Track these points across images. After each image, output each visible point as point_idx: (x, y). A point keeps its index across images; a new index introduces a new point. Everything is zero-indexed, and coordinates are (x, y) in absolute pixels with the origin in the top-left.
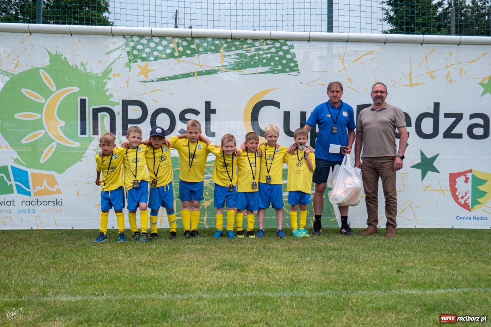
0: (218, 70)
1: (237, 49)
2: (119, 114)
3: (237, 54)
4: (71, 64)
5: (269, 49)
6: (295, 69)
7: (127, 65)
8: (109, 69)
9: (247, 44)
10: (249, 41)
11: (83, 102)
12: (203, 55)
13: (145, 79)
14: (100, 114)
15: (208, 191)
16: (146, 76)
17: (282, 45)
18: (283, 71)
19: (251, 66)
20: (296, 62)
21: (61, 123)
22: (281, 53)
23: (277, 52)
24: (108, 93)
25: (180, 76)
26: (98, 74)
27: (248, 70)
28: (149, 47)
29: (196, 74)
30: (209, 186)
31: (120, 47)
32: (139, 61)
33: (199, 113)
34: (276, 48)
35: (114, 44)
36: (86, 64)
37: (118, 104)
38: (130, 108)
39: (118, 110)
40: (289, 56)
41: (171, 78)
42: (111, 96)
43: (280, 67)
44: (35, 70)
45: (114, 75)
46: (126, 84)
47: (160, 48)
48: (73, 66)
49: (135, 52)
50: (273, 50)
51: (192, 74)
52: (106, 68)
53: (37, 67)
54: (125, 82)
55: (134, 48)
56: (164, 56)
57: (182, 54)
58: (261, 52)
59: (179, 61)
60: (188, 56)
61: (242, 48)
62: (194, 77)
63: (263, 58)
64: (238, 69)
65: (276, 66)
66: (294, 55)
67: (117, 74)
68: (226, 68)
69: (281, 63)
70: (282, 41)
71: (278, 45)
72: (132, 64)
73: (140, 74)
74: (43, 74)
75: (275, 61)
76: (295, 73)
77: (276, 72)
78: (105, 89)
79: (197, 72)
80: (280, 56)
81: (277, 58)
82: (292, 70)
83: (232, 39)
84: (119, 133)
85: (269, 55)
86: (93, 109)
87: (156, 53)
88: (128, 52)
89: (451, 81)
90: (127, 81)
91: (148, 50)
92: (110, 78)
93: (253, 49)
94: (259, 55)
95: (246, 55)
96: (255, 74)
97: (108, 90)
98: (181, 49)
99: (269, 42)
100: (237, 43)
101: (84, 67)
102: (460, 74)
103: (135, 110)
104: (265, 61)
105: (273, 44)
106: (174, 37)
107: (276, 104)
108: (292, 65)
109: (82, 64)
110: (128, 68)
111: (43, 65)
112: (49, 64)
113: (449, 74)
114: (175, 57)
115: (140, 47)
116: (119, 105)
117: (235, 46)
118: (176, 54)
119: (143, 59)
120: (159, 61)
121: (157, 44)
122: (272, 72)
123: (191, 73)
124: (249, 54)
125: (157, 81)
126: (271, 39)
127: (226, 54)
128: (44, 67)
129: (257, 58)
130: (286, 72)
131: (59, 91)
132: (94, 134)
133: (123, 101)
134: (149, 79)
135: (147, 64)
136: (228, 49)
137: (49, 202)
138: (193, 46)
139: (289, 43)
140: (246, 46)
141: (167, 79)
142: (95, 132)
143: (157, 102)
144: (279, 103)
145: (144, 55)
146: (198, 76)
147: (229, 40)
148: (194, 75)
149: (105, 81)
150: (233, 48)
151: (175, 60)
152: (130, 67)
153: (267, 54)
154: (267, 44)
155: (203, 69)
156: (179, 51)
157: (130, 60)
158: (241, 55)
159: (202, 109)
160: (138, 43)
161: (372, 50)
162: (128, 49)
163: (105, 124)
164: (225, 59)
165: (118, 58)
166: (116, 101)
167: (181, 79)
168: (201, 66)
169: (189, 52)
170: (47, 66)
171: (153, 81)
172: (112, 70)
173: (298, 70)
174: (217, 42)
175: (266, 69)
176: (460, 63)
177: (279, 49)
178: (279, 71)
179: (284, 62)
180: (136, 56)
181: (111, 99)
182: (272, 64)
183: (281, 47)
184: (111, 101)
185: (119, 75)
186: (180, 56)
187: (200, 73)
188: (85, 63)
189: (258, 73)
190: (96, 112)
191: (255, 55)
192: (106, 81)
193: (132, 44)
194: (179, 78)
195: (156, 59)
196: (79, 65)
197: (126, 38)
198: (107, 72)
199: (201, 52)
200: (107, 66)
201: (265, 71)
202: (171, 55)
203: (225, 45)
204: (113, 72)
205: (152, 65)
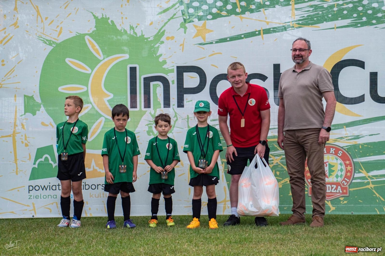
0: (289, 26)
3: (311, 6)
4: (119, 28)
6: (383, 20)
7: (182, 26)
8: (161, 31)
11: (133, 70)
12: (270, 10)
13: (202, 41)
14: (152, 84)
15: (278, 171)
16: (204, 38)
19: (328, 20)
21: (110, 96)
22: (365, 2)
23: (360, 1)
24: (161, 60)
25: (243, 36)
26: (149, 38)
27: (325, 25)
28: (207, 4)
29: (262, 32)
30: (279, 165)
31: (174, 5)
32: (195, 20)
33: (267, 78)
35: (166, 2)
36: (136, 27)
37: (172, 71)
38: (186, 75)
39: (172, 78)
40: (375, 5)
41: (232, 39)
42: (165, 62)
43: (364, 19)
44: (80, 37)
45: (168, 38)
46: (182, 47)
47: (219, 4)
48: (121, 30)
49: (191, 11)
51: (257, 33)
52: (158, 30)
53: (82, 33)
54: (180, 46)
55: (189, 6)
56: (224, 13)
57: (245, 10)
58: (341, 2)
59: (241, 18)
60: (252, 11)
62: (260, 36)
63: (344, 9)
64: (312, 24)
65: (359, 17)
66: (382, 3)
67: (170, 36)
68: (299, 24)
69: (366, 14)
72: (187, 25)
73: (196, 36)
74: (89, 40)
75: (358, 12)
77: (359, 25)
78: (158, 55)
79: (263, 30)
80: (364, 6)
81: (360, 9)
82: (380, 21)
84: (174, 105)
85: (351, 5)
86: (145, 79)
87: (214, 10)
88: (183, 11)
90: (182, 45)
91: (205, 7)
92: (163, 42)
94: (338, 5)
95: (322, 7)
96: (334, 28)
97: (161, 55)
98: (244, 4)
101: (134, 31)
103: (192, 77)
104: (345, 12)
107: (361, 64)
108: (380, 15)
109: (132, 28)
110: (183, 30)
111: (89, 31)
112: (95, 29)
114: (237, 14)
115: (196, 4)
116: (174, 72)
118: (238, 10)
119: (200, 18)
120: (219, 19)
122: (354, 25)
123: (257, 31)
124: (325, 6)
125: (217, 42)
127: (297, 6)
128: (89, 33)
129: (335, 9)
130: (372, 24)
131: (106, 60)
132: (145, 107)
133: (178, 67)
134: (207, 40)
135: (204, 25)
136: (300, 0)
137: (98, 185)
141: (228, 39)
142: (147, 105)
143: (218, 68)
144: (364, 63)
145: (201, 14)
146: (265, 35)
148: (259, 34)
149: (157, 46)
151: (237, 17)
152: (185, 28)
153: (348, 3)
155: (271, 26)
156: (241, 7)
157: (185, 20)
158: (316, 7)
159: (270, 73)
162: (182, 7)
163: (158, 95)
164: (297, 12)
165: (172, 18)
166: (170, 68)
167: (245, 40)
168: (268, 23)
169: (253, 7)
170: (93, 32)
171: (212, 43)
172: (165, 33)
175: (347, 21)
178: (363, 24)
179: (370, 12)
180: (191, 15)
181: (165, 66)
182: (355, 15)
184: (165, 68)
185: (172, 38)
186: (243, 13)
187: (267, 31)
188: (134, 26)
189: (337, 28)
190: (148, 81)
191: (333, 6)
192: (159, 46)
193: (186, 1)
194: (242, 38)
195: (215, 17)
196: (128, 29)
198: (159, 35)
199: (268, 6)
200: (159, 28)
201: (346, 24)
202: (233, 12)
204: (166, 35)
205: (211, 24)
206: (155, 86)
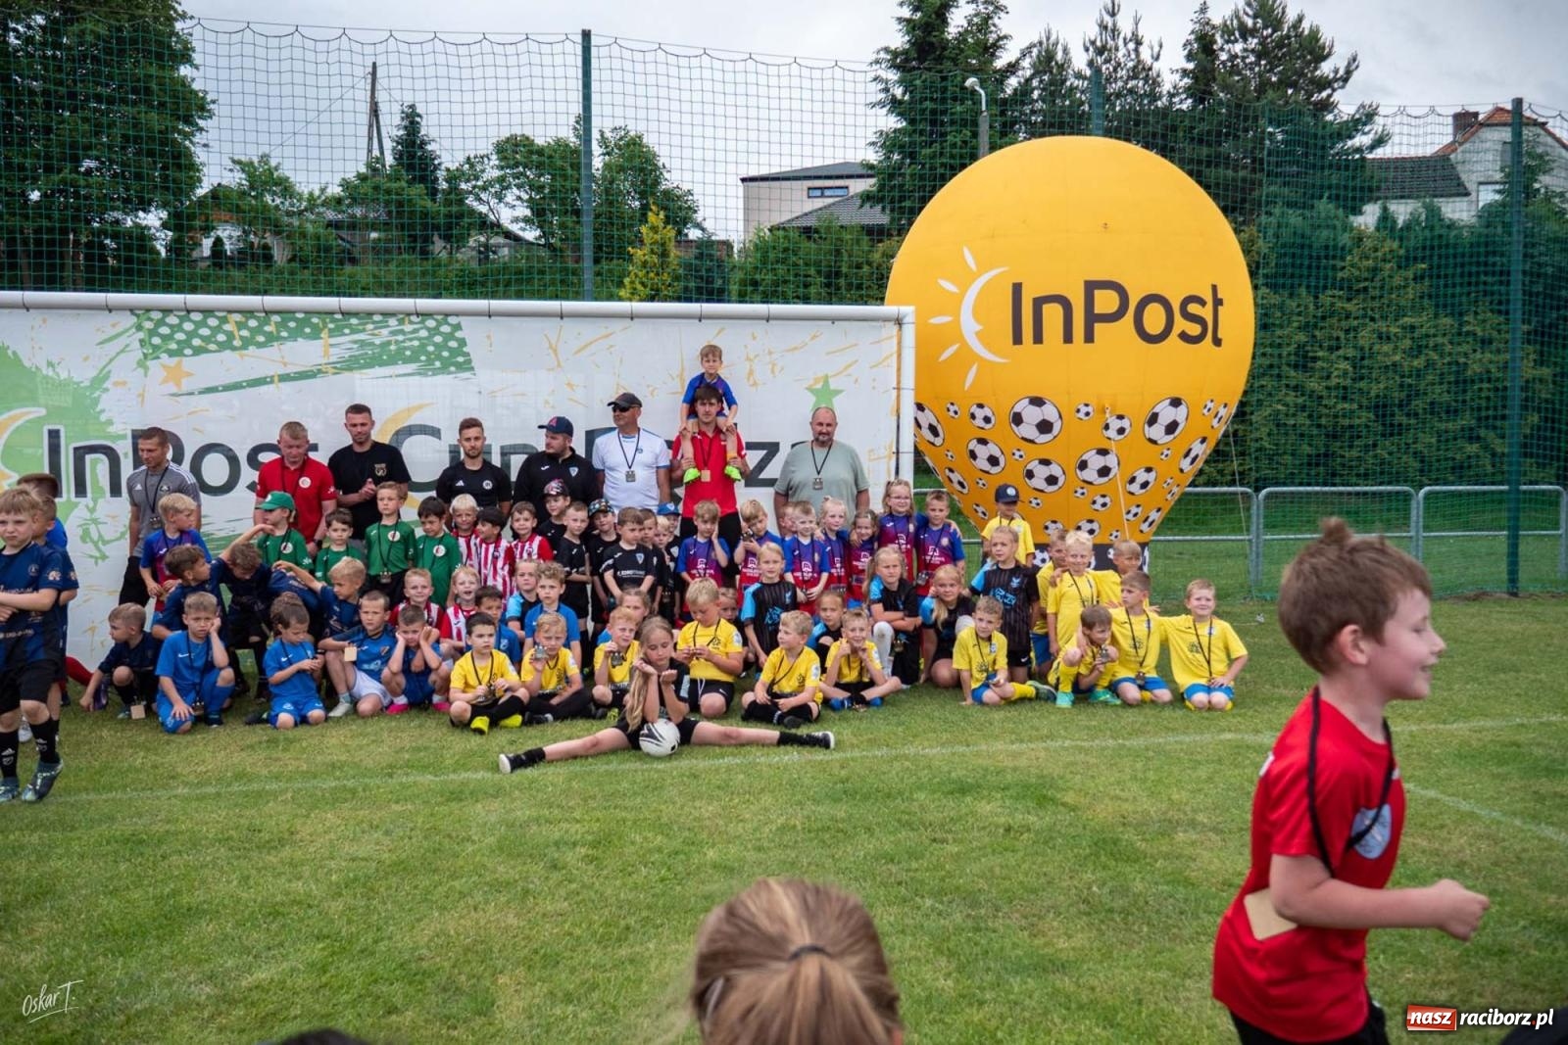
0: (320, 371)
1: (354, 331)
2: (126, 455)
3: (355, 342)
4: (27, 364)
5: (415, 331)
6: (467, 366)
7: (141, 364)
8: (104, 372)
9: (374, 323)
10: (377, 318)
11: (54, 435)
12: (289, 344)
13: (174, 390)
14: (88, 458)
16: (178, 385)
17: (439, 324)
18: (444, 369)
19: (382, 364)
20: (468, 354)
22: (438, 339)
23: (431, 336)
24: (103, 418)
25: (246, 384)
26: (82, 382)
27: (378, 371)
28: (183, 331)
29: (276, 379)
31: (127, 330)
32: (164, 356)
34: (428, 329)
35: (114, 326)
36: (59, 364)
37: (124, 437)
39: (124, 449)
40: (453, 344)
41: (227, 388)
42: (110, 422)
43: (438, 364)
45: (116, 384)
46: (140, 399)
47: (204, 332)
48: (31, 368)
49: (156, 340)
50: (424, 333)
51: (269, 379)
52: (98, 370)
54: (138, 396)
55: (152, 333)
56: (212, 347)
57: (246, 343)
58: (400, 338)
59: (242, 356)
60: (260, 345)
61: (364, 330)
63: (406, 348)
64: (357, 369)
65: (430, 362)
66: (462, 342)
67: (120, 381)
68: (334, 368)
69: (439, 357)
70: (439, 317)
71: (431, 323)
72: (149, 363)
73: (165, 381)
75: (428, 354)
76: (467, 374)
77: (430, 373)
78: (98, 409)
79: (278, 376)
80: (436, 345)
81: (431, 348)
82: (461, 367)
83: (343, 313)
85: (416, 343)
86: (75, 449)
87: (196, 342)
88: (141, 341)
89: (755, 384)
90: (142, 395)
91: (180, 336)
92: (107, 390)
93: (385, 332)
94: (397, 342)
95: (373, 344)
96: (392, 376)
97: (103, 411)
98: (245, 333)
99: (414, 318)
100: (354, 321)
101: (54, 370)
102: (773, 372)
104: (408, 353)
105: (422, 322)
106: (230, 312)
107: (434, 432)
108: (461, 359)
109: (50, 365)
110: (141, 371)
113: (751, 373)
114: (234, 349)
115: (164, 330)
116: (126, 439)
117: (349, 326)
118: (237, 343)
119: (171, 353)
120: (204, 356)
121: (199, 325)
122: (423, 373)
123: (267, 377)
124: (377, 341)
125: (200, 393)
126: (418, 315)
127: (333, 341)
129: (393, 347)
130: (450, 373)
131: (4, 416)
132: (77, 496)
134: (185, 389)
135: (180, 363)
136: (337, 332)
138: (267, 328)
139: (452, 320)
140: (370, 326)
141: (222, 388)
142: (81, 491)
143: (204, 433)
144: (439, 431)
145: (173, 346)
146: (281, 383)
147: (339, 316)
148: (272, 382)
149: (96, 395)
150: (347, 331)
151: (236, 355)
152: (146, 369)
153: (411, 340)
154: (411, 323)
155: (291, 370)
156: (241, 338)
157: (145, 355)
158: (362, 344)
160: (161, 323)
161: (609, 331)
162: (141, 335)
163: (100, 478)
164: (332, 350)
165: (122, 351)
166: (120, 433)
167: (249, 390)
168: (285, 364)
169: (261, 339)
171: (192, 394)
172: (111, 375)
173: (472, 369)
174: (315, 320)
175: (411, 367)
176: (770, 353)
177: (435, 331)
178: (436, 372)
179: (445, 354)
180: (156, 348)
181: (111, 429)
182: (423, 358)
183: (436, 328)
184: (111, 433)
185: (124, 383)
186: (244, 347)
187: (285, 378)
188: (55, 362)
189: (398, 376)
190: (80, 453)
191: (389, 343)
192: (99, 395)
193: (148, 325)
194: (244, 387)
195: (198, 351)
196: (43, 365)
197: (138, 316)
198: (99, 380)
199: (285, 339)
200: (101, 366)
201: (410, 371)
202: (227, 345)
203: (331, 326)
204: (113, 378)
205: (189, 363)
206: (94, 463)
